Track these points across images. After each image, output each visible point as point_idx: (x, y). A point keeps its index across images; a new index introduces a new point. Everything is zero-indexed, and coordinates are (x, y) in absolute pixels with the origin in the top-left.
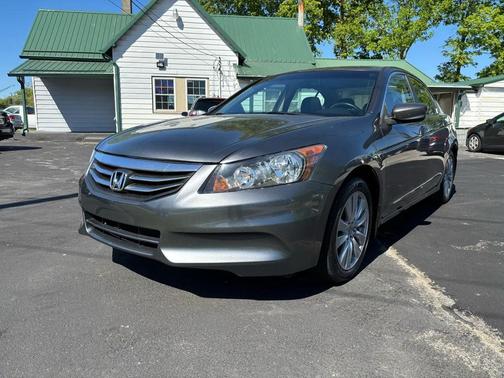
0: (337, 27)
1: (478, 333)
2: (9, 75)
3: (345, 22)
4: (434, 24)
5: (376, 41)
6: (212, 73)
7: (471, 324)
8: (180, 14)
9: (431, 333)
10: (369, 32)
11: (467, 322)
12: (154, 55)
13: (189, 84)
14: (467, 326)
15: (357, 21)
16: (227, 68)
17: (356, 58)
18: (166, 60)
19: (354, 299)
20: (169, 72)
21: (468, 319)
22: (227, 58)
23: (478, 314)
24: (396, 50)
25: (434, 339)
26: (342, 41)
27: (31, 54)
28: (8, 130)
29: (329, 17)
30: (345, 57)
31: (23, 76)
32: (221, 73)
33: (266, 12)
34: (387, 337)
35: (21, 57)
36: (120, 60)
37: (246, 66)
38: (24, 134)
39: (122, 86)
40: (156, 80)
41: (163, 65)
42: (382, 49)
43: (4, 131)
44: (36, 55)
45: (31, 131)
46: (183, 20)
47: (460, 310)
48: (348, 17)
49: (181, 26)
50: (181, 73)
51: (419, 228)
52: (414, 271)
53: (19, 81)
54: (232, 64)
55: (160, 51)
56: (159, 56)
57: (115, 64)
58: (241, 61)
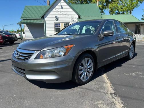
0: (110, 5)
1: (116, 102)
2: (17, 24)
3: (112, 3)
4: (141, 2)
5: (122, 8)
6: (71, 21)
7: (116, 99)
8: (62, 5)
9: (101, 102)
10: (120, 6)
11: (114, 99)
12: (55, 17)
13: (65, 24)
14: (114, 100)
15: (116, 3)
16: (75, 19)
17: (116, 14)
18: (58, 18)
19: (84, 90)
20: (59, 21)
21: (115, 98)
22: (75, 16)
23: (120, 96)
24: (129, 11)
25: (100, 104)
26: (112, 9)
27: (23, 18)
28: (16, 39)
29: (108, 2)
30: (113, 14)
31: (21, 24)
32: (74, 21)
33: (89, 2)
34: (87, 102)
35: (21, 19)
36: (46, 18)
37: (81, 18)
38: (21, 40)
39: (46, 26)
40: (55, 24)
41: (57, 19)
42: (124, 11)
43: (15, 39)
44: (25, 18)
45: (23, 39)
46: (63, 6)
47: (114, 95)
48: (113, 2)
49: (62, 8)
50: (62, 21)
51: (118, 67)
52: (108, 81)
53: (20, 25)
54: (76, 18)
55: (56, 16)
56: (56, 17)
57: (44, 20)
58: (79, 17)
